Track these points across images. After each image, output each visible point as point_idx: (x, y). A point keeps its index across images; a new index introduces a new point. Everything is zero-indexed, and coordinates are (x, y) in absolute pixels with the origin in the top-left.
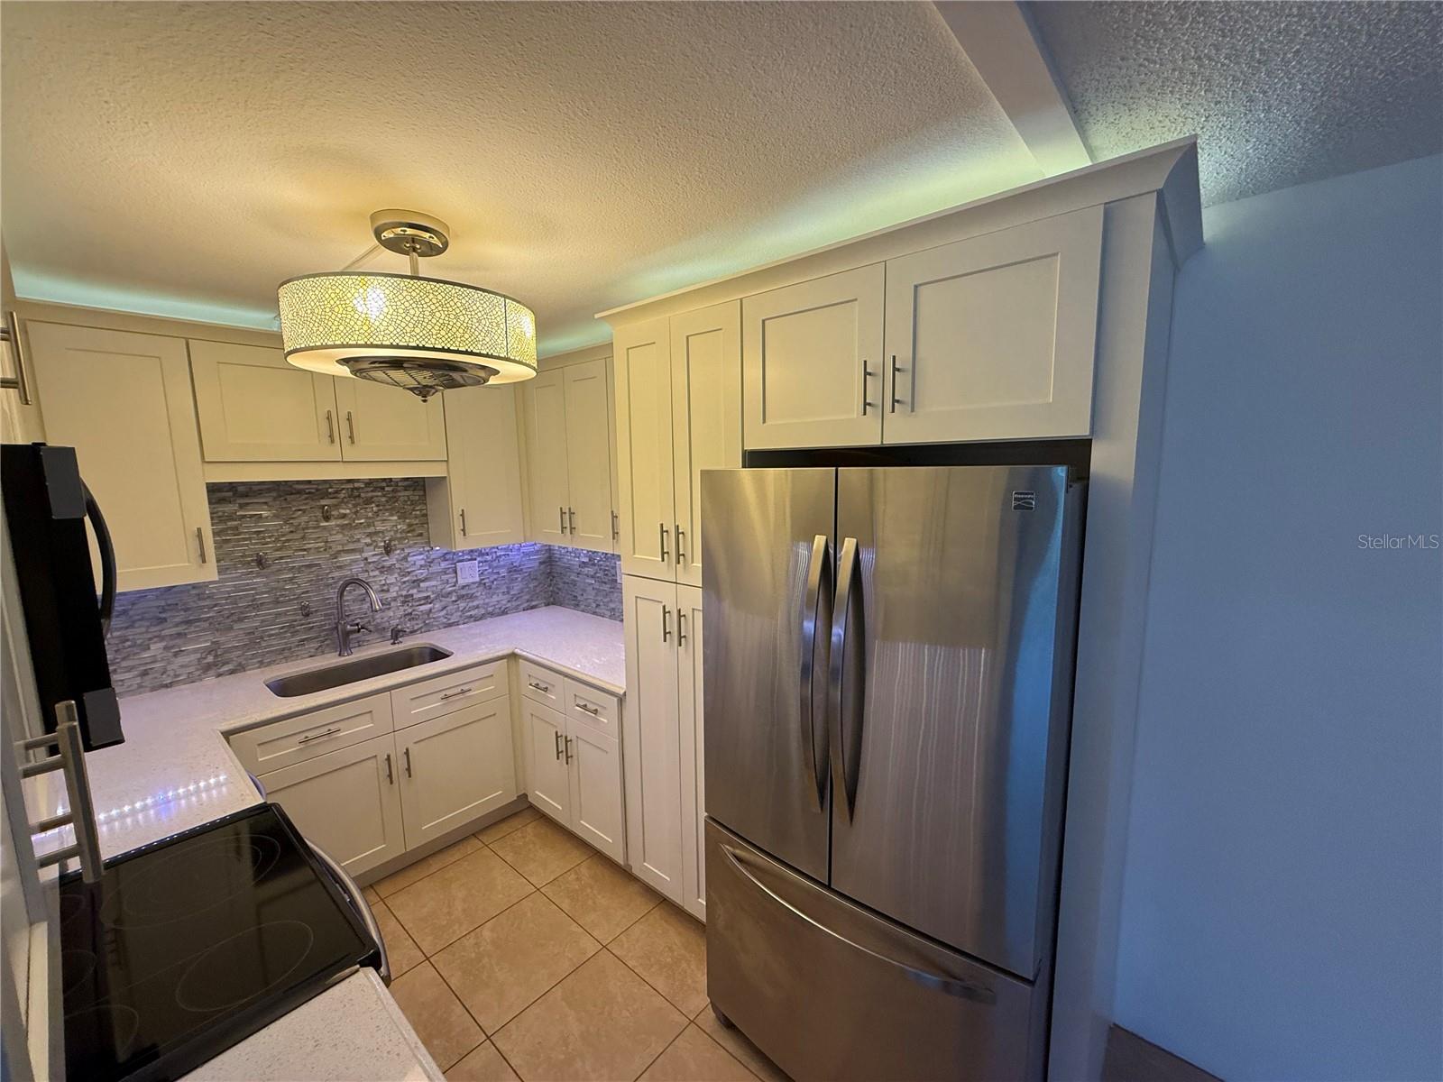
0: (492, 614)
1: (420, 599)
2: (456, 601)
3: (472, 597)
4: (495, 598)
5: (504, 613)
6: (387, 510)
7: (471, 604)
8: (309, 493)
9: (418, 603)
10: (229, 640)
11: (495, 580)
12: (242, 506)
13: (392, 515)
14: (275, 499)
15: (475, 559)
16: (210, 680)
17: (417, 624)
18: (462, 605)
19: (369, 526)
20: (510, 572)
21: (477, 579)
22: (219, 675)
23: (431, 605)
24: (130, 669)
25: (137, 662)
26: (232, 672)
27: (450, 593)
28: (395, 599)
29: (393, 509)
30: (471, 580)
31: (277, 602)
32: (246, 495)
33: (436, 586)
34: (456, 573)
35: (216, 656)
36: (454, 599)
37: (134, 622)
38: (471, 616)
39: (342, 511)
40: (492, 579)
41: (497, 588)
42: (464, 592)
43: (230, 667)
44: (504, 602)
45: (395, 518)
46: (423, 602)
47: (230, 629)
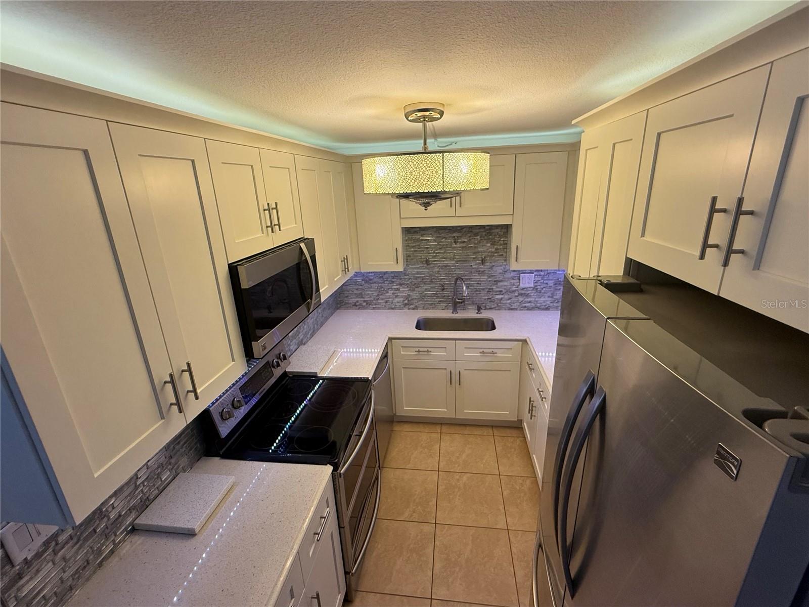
0: (539, 308)
1: (497, 292)
2: (517, 296)
3: (527, 296)
4: (542, 299)
5: (547, 309)
6: (485, 240)
7: (526, 300)
8: (450, 229)
9: (495, 293)
10: (415, 295)
11: (544, 287)
12: (422, 235)
13: (487, 243)
14: (435, 232)
15: (533, 273)
16: (406, 310)
17: (494, 305)
18: (521, 299)
19: (475, 247)
20: (556, 284)
21: (532, 285)
22: (409, 309)
23: (502, 296)
24: (382, 299)
25: (385, 297)
26: (413, 309)
27: (514, 291)
28: (484, 289)
29: (489, 239)
30: (527, 285)
31: (432, 282)
32: (424, 231)
33: (507, 286)
34: (519, 280)
35: (408, 301)
36: (516, 295)
37: (385, 281)
38: (525, 307)
39: (463, 240)
40: (542, 287)
41: (545, 293)
42: (523, 292)
44: (548, 302)
45: (489, 245)
46: (498, 293)
47: (414, 290)
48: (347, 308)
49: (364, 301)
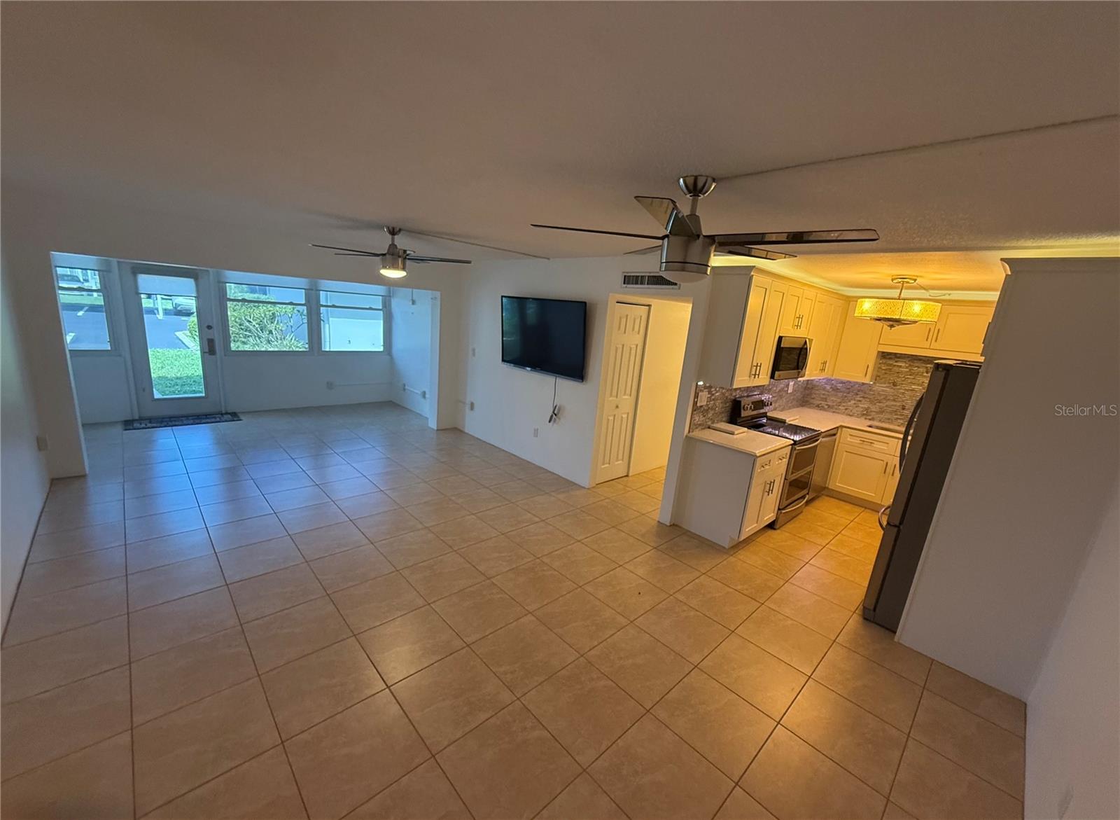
10: (873, 408)
12: (896, 362)
14: (909, 361)
16: (863, 418)
22: (866, 419)
24: (844, 406)
26: (870, 420)
31: (894, 400)
32: (899, 358)
43: (870, 417)
47: (875, 404)
48: (810, 408)
49: (827, 405)
